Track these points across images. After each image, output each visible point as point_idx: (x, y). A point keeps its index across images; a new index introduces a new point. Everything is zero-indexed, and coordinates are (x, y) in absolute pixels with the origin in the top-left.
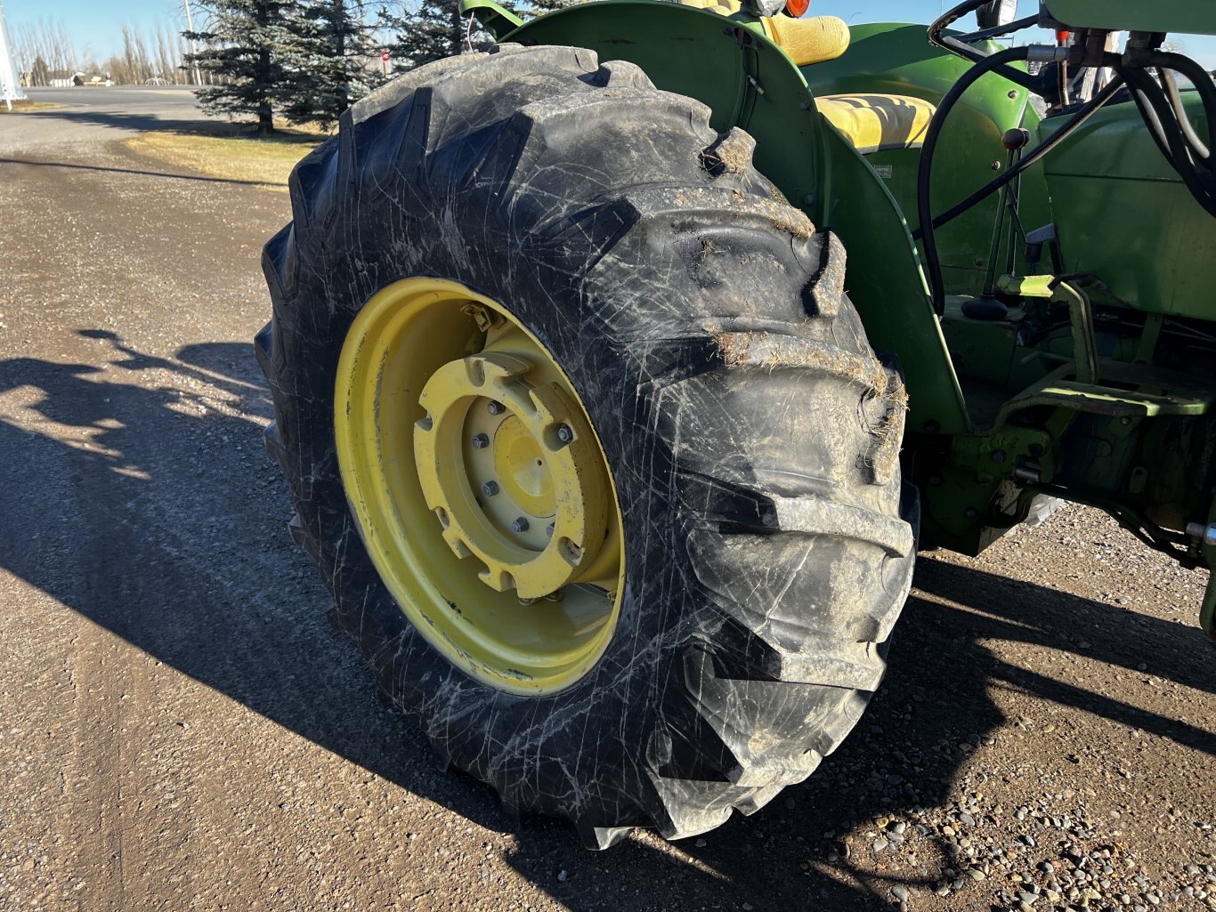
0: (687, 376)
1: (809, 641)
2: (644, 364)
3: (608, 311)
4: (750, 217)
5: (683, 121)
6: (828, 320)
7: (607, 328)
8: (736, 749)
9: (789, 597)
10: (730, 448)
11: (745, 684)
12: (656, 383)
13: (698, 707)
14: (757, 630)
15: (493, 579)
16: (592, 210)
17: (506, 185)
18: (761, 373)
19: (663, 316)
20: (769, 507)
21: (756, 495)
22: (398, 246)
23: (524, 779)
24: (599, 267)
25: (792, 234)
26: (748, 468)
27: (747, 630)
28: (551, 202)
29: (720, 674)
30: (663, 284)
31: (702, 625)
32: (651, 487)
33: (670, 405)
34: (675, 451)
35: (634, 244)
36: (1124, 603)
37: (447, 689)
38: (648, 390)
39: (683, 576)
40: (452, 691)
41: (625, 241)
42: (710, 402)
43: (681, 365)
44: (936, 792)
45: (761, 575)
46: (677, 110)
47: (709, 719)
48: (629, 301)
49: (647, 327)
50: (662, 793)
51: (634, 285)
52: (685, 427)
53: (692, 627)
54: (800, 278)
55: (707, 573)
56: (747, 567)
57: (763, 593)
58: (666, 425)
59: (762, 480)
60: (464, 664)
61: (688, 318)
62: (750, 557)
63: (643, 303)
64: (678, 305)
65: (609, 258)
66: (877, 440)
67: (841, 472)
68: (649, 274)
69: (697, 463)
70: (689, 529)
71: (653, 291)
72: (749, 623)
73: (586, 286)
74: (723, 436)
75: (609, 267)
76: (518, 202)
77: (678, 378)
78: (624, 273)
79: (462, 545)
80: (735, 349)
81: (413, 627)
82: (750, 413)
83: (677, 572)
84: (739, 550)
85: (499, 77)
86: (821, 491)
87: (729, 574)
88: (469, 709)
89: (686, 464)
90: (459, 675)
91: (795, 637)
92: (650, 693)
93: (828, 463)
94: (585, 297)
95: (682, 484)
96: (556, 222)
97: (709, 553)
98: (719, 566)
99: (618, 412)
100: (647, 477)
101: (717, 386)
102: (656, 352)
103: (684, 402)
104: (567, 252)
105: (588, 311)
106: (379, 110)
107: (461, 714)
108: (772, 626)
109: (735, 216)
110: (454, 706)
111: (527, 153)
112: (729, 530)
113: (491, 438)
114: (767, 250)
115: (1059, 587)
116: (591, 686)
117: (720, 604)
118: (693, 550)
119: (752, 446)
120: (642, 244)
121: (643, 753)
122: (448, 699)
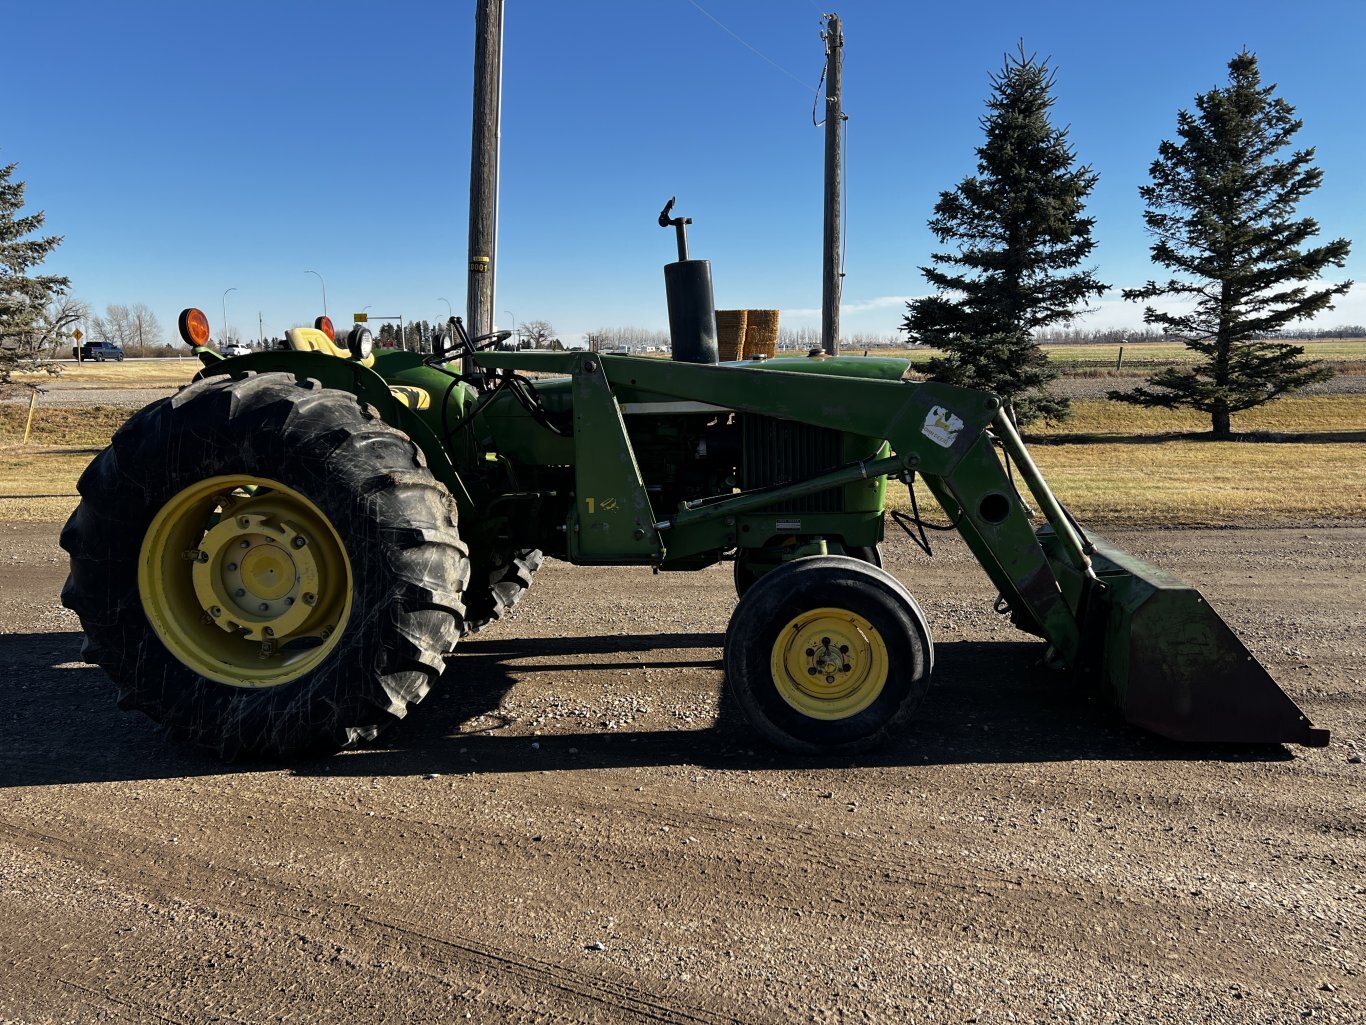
0: (380, 490)
1: (439, 589)
2: (360, 489)
3: (341, 471)
4: (387, 433)
5: (348, 401)
6: (423, 468)
7: (341, 478)
8: (416, 642)
9: (430, 571)
10: (400, 516)
11: (417, 613)
12: (366, 496)
13: (399, 630)
14: (421, 585)
15: (256, 635)
16: (327, 435)
17: (281, 428)
18: (407, 487)
19: (364, 470)
20: (420, 533)
21: (415, 530)
22: (206, 462)
23: (301, 722)
24: (334, 455)
25: (403, 440)
26: (408, 522)
27: (417, 586)
28: (305, 433)
29: (407, 611)
30: (362, 459)
31: (397, 592)
32: (368, 540)
33: (373, 503)
34: (378, 520)
35: (348, 445)
36: (563, 636)
37: (236, 702)
38: (363, 499)
39: (387, 573)
40: (240, 701)
41: (345, 444)
42: (389, 499)
43: (376, 487)
44: (495, 704)
45: (419, 563)
46: (345, 397)
47: (404, 634)
48: (350, 466)
49: (359, 475)
50: (383, 685)
51: (351, 460)
52: (381, 511)
53: (394, 593)
54: (410, 455)
55: (397, 568)
56: (413, 561)
57: (420, 570)
58: (373, 511)
59: (415, 525)
60: (246, 684)
61: (375, 469)
62: (414, 557)
63: (355, 466)
64: (370, 465)
65: (337, 451)
66: (450, 511)
67: (439, 523)
68: (356, 456)
69: (388, 524)
70: (387, 551)
71: (359, 461)
72: (417, 583)
73: (328, 463)
74: (396, 511)
75: (338, 455)
76: (289, 435)
77: (375, 492)
78: (346, 456)
79: (231, 624)
80: (397, 477)
81: (204, 678)
82: (405, 502)
83: (384, 573)
84: (409, 555)
85: (258, 386)
86: (435, 527)
87: (408, 566)
88: (254, 705)
89: (383, 525)
90: (243, 691)
91: (435, 587)
92: (374, 634)
93: (436, 520)
94: (329, 468)
95: (382, 533)
96: (310, 440)
97: (397, 559)
98: (402, 563)
99: (348, 512)
100: (365, 535)
101: (392, 493)
102: (364, 484)
103: (379, 501)
104: (318, 451)
105: (330, 473)
106: (184, 402)
107: (248, 711)
108: (427, 581)
109: (383, 433)
110: (243, 708)
111: (291, 415)
112: (404, 547)
113: (239, 564)
114: (396, 445)
115: (532, 637)
116: (338, 653)
117: (405, 579)
118: (390, 560)
119: (409, 514)
120: (351, 445)
121: (373, 667)
122: (238, 707)
